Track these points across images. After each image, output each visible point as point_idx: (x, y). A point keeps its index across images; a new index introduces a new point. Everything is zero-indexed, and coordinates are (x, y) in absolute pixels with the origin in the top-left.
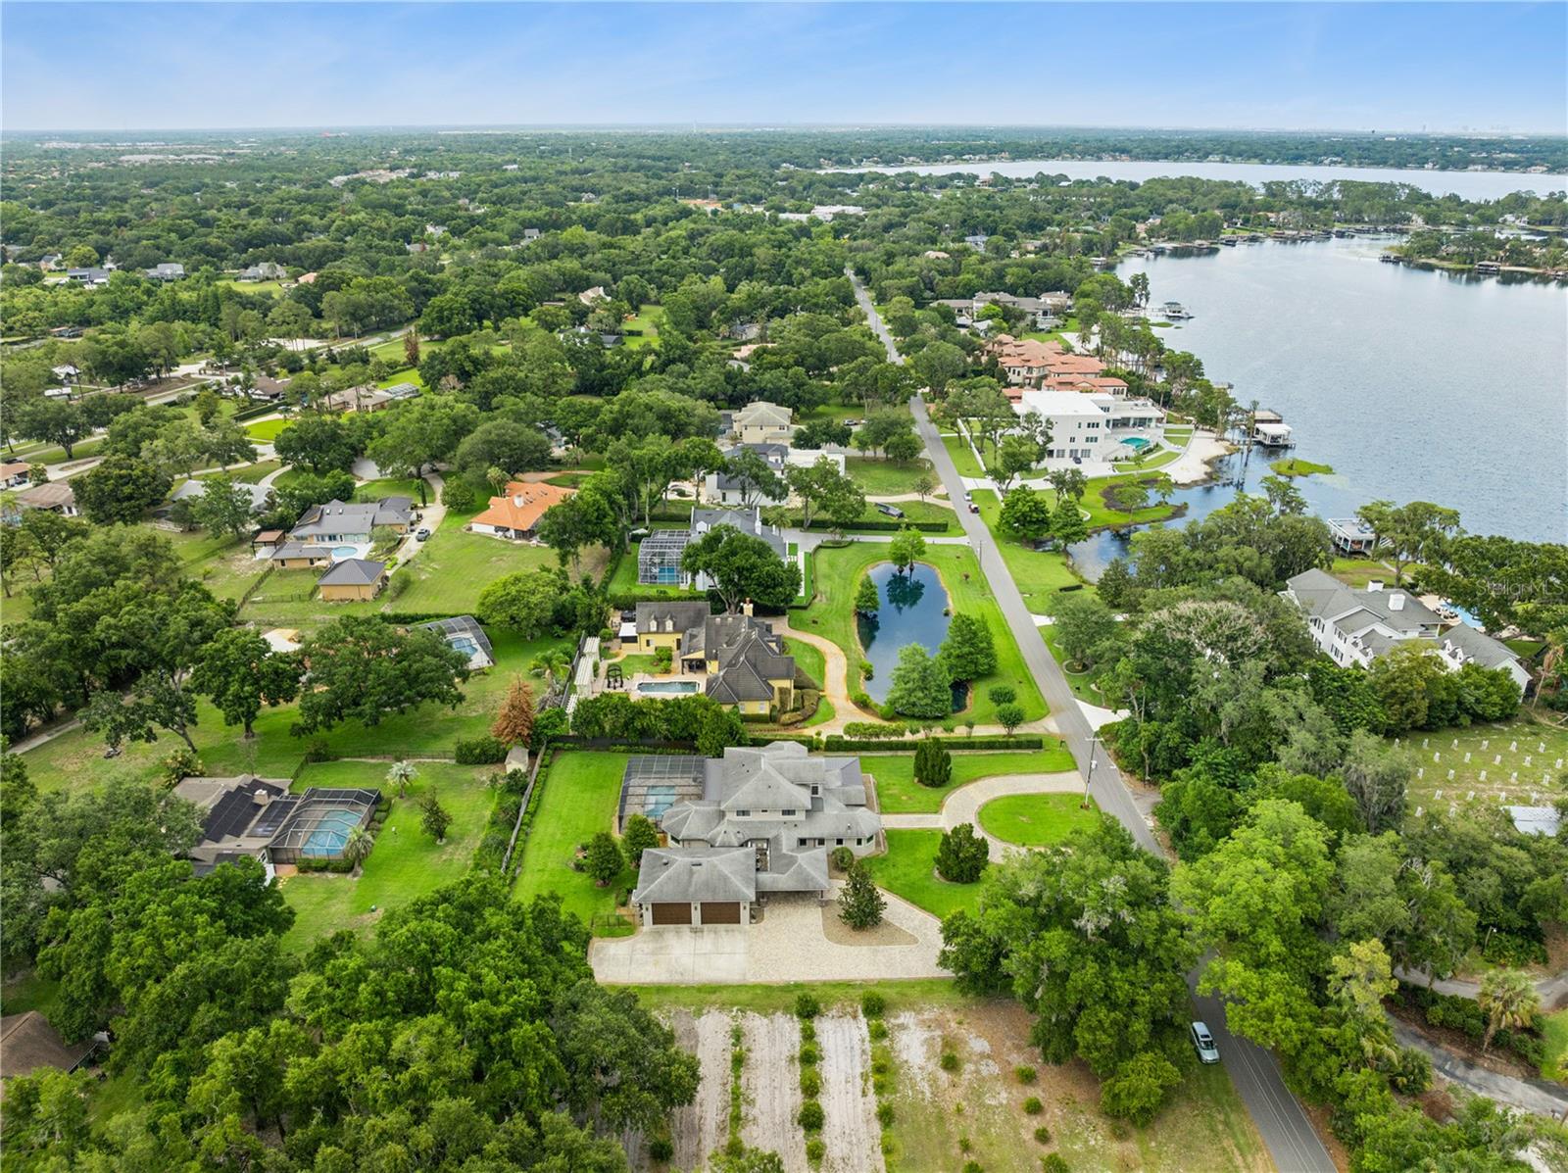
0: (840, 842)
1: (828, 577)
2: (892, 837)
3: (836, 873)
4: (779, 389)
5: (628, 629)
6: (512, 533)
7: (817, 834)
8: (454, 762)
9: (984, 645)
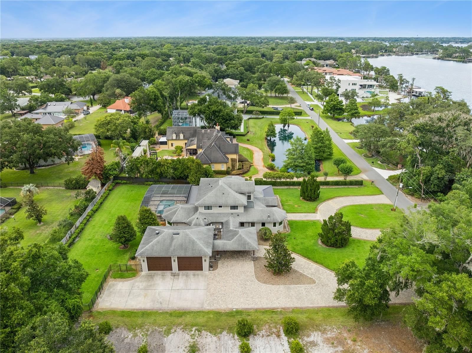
0: (263, 224)
1: (254, 127)
2: (292, 224)
3: (262, 242)
4: (234, 74)
5: (163, 139)
6: (123, 112)
7: (250, 220)
8: (64, 188)
9: (327, 142)
